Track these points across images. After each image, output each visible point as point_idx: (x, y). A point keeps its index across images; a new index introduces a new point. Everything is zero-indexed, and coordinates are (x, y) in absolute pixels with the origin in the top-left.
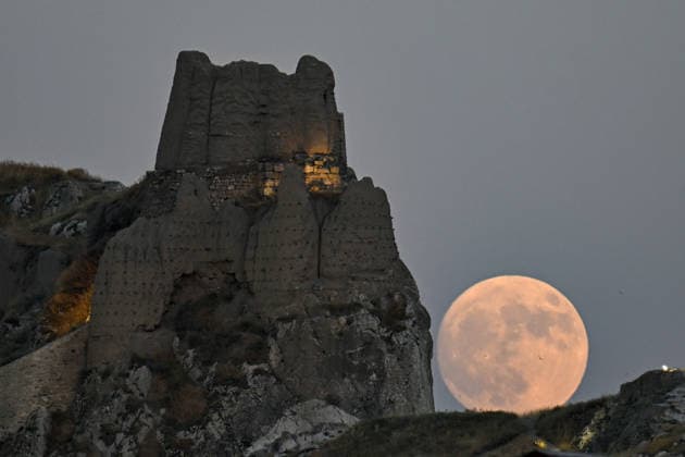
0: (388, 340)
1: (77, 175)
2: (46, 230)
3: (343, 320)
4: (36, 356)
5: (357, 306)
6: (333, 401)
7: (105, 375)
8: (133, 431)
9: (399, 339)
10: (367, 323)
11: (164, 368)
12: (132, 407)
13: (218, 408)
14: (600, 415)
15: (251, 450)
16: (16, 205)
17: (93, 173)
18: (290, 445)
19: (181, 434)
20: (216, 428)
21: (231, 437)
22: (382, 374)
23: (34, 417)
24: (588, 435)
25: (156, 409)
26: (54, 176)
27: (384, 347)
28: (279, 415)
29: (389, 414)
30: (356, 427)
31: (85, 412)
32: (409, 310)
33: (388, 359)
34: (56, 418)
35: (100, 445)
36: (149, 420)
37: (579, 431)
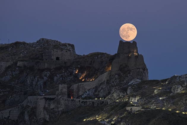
0: (144, 72)
1: (105, 53)
2: (103, 59)
3: (139, 70)
4: (105, 74)
5: (140, 68)
6: (138, 79)
7: (113, 76)
8: (116, 82)
9: (145, 72)
10: (141, 70)
11: (119, 75)
12: (116, 79)
13: (125, 79)
14: (168, 80)
15: (129, 84)
16: (99, 57)
17: (107, 53)
18: (134, 83)
19: (121, 82)
20: (125, 81)
21: (127, 82)
22: (143, 76)
23: (105, 80)
24: (167, 82)
25: (118, 79)
26: (103, 53)
27: (143, 73)
28: (132, 80)
29: (144, 80)
30: (141, 81)
31: (110, 80)
32: (146, 69)
33: (144, 74)
34: (107, 80)
35: (112, 83)
36: (118, 81)
37: (166, 82)
